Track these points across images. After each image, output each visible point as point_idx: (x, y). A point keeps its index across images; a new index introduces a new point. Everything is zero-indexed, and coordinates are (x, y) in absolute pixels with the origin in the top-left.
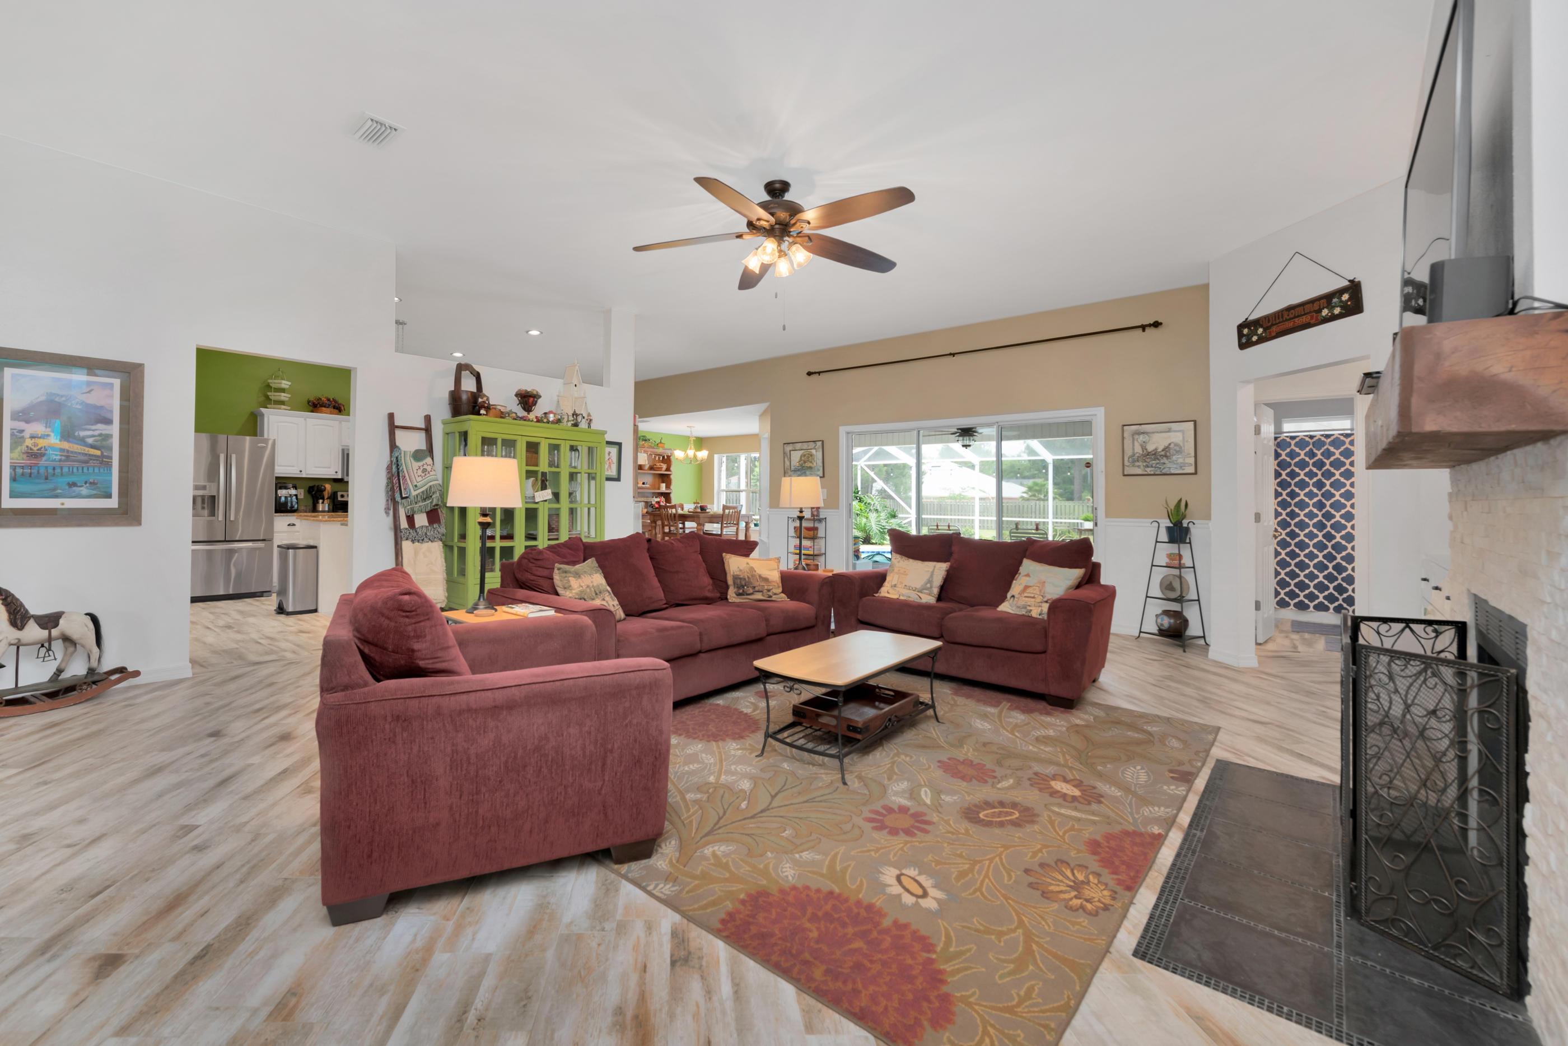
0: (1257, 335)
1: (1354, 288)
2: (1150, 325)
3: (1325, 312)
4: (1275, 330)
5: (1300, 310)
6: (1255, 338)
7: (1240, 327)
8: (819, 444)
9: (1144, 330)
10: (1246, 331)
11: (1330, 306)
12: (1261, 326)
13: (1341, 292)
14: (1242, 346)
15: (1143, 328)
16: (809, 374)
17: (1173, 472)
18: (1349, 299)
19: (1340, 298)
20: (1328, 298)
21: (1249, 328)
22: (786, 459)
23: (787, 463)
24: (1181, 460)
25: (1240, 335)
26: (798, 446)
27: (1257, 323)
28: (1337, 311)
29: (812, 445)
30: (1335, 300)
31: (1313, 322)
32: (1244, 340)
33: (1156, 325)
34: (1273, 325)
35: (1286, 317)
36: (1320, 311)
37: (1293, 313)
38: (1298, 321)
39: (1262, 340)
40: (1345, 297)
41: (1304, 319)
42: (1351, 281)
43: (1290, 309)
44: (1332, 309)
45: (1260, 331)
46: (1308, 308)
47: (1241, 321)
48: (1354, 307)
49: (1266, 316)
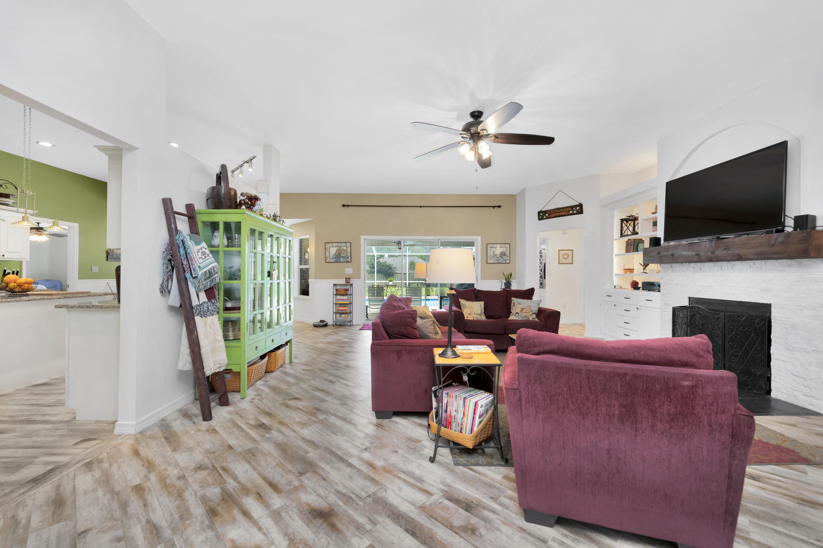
1: (581, 205)
2: (497, 207)
3: (571, 212)
4: (552, 215)
5: (562, 210)
6: (545, 217)
7: (539, 213)
8: (349, 244)
10: (541, 214)
11: (572, 210)
12: (547, 213)
13: (576, 206)
14: (539, 219)
15: (494, 207)
16: (344, 206)
17: (503, 262)
18: (579, 209)
19: (576, 208)
20: (572, 207)
21: (543, 213)
22: (327, 252)
23: (327, 254)
24: (505, 258)
25: (539, 215)
26: (335, 245)
27: (545, 212)
28: (575, 212)
29: (344, 244)
30: (574, 209)
31: (566, 214)
32: (540, 217)
33: (499, 207)
34: (551, 213)
35: (557, 211)
36: (569, 211)
37: (559, 211)
38: (561, 214)
39: (547, 218)
40: (578, 208)
41: (564, 213)
42: (580, 203)
43: (558, 209)
44: (573, 211)
45: (547, 215)
46: (565, 210)
47: (539, 210)
48: (581, 212)
49: (549, 210)
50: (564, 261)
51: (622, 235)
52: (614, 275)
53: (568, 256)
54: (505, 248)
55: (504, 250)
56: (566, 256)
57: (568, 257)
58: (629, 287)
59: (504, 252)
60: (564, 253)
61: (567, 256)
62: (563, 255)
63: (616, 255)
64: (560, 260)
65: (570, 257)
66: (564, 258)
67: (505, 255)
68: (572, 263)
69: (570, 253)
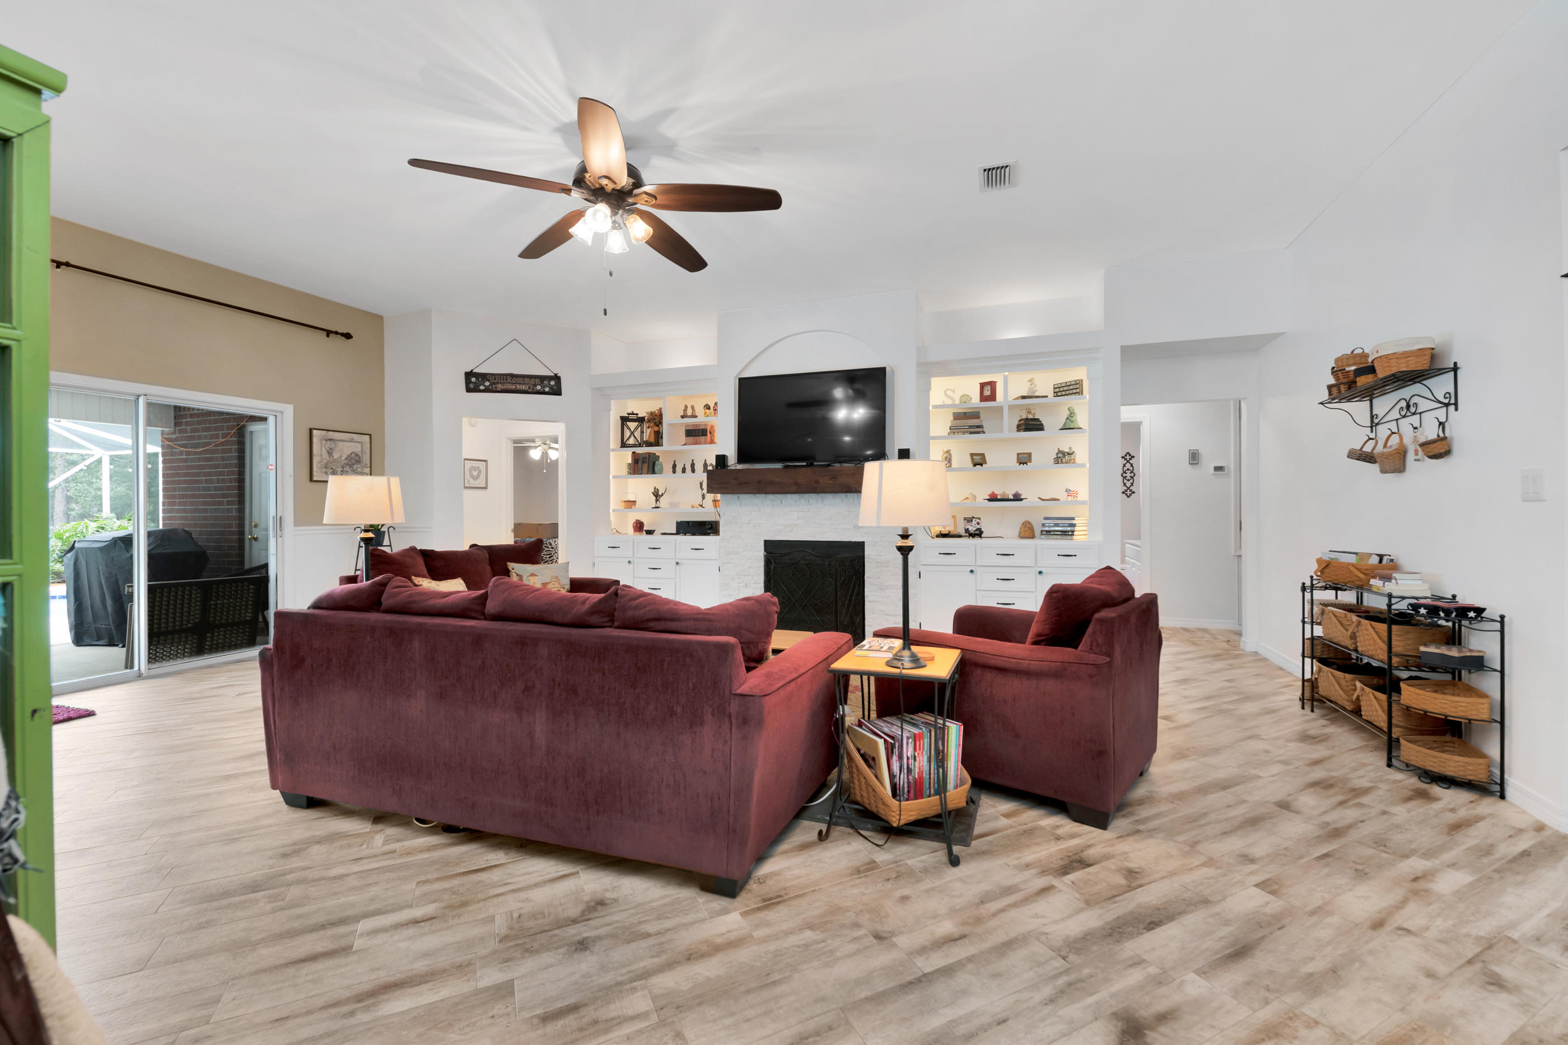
0: (485, 386)
1: (557, 378)
2: (343, 335)
3: (539, 388)
4: (500, 387)
5: (521, 380)
6: (482, 388)
7: (468, 375)
9: (328, 336)
10: (473, 380)
11: (542, 382)
12: (489, 381)
13: (549, 378)
14: (469, 390)
15: (329, 333)
18: (554, 385)
19: (549, 382)
20: (542, 379)
21: (477, 379)
25: (468, 381)
27: (484, 376)
28: (547, 389)
30: (545, 382)
31: (529, 391)
32: (471, 386)
33: (348, 336)
34: (498, 383)
35: (509, 381)
36: (535, 385)
37: (515, 380)
38: (519, 387)
39: (487, 390)
40: (553, 383)
41: (523, 387)
42: (556, 375)
43: (512, 376)
44: (543, 387)
45: (487, 383)
46: (527, 380)
47: (469, 370)
48: (557, 392)
49: (492, 375)
50: (473, 483)
51: (624, 445)
52: (611, 510)
53: (480, 472)
54: (359, 445)
55: (357, 448)
56: (475, 473)
57: (478, 476)
58: (631, 530)
59: (356, 455)
60: (473, 467)
61: (477, 472)
62: (470, 471)
63: (614, 477)
64: (466, 480)
65: (483, 476)
66: (472, 476)
67: (358, 462)
68: (486, 488)
69: (482, 465)
